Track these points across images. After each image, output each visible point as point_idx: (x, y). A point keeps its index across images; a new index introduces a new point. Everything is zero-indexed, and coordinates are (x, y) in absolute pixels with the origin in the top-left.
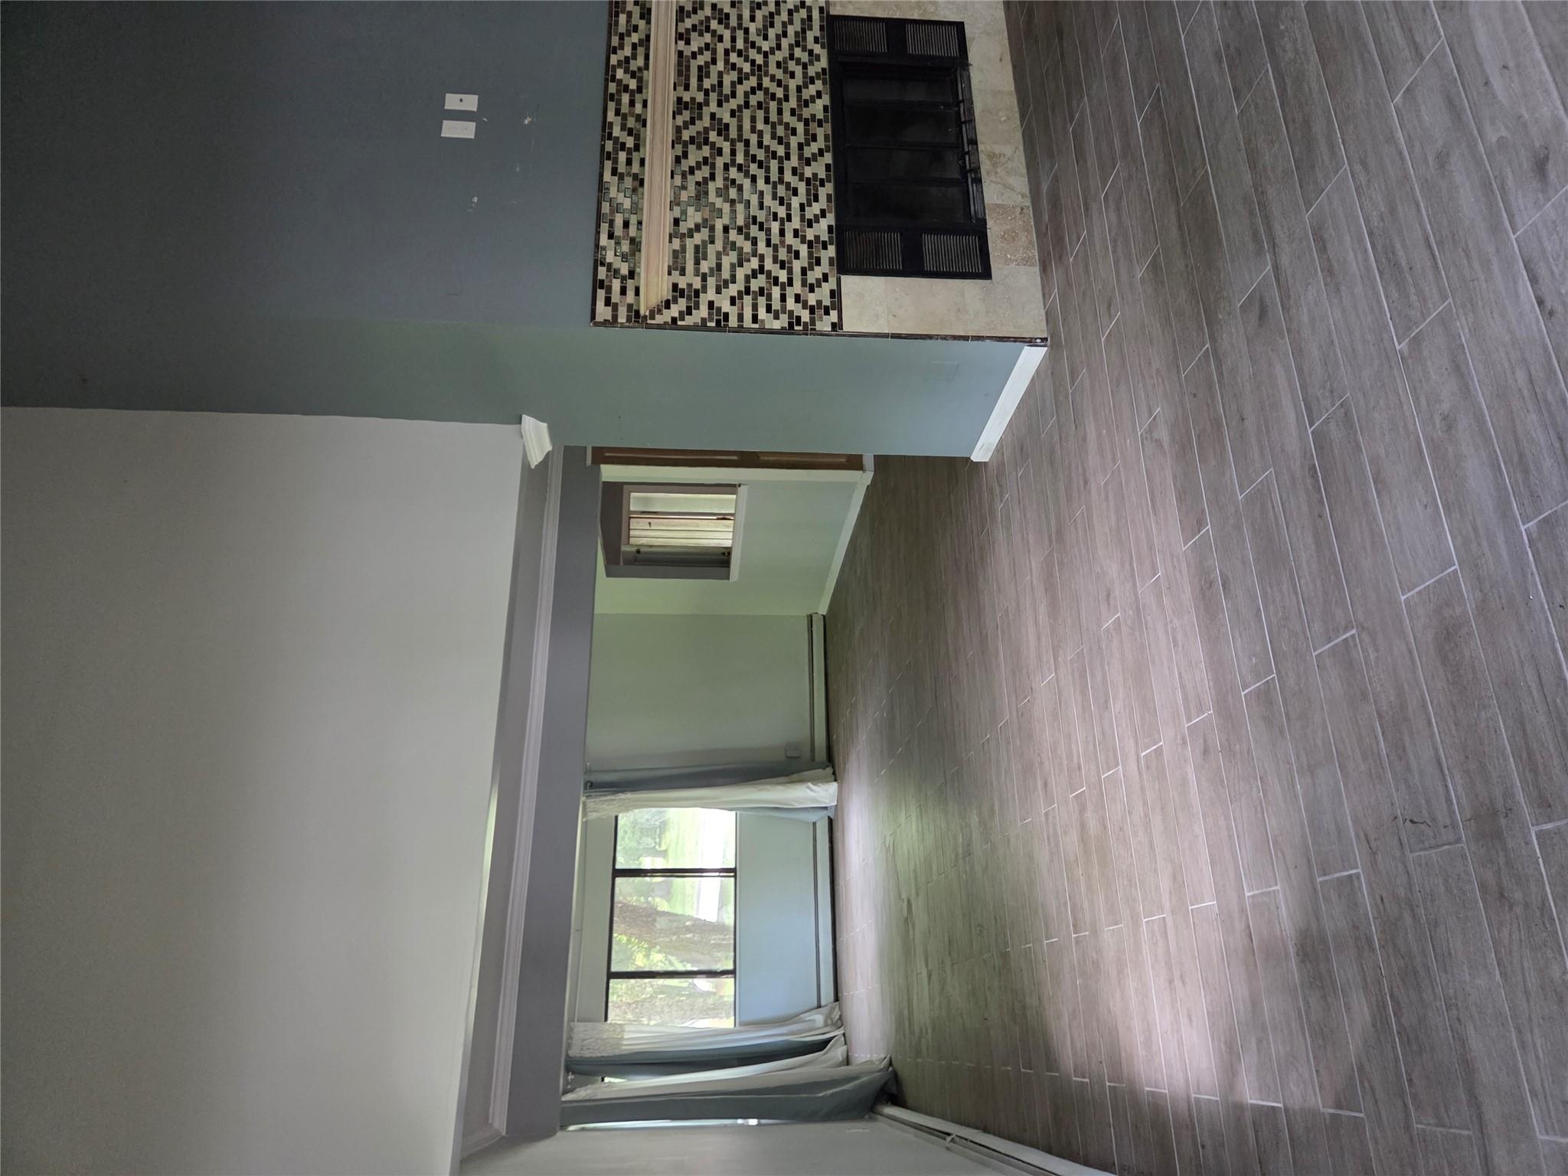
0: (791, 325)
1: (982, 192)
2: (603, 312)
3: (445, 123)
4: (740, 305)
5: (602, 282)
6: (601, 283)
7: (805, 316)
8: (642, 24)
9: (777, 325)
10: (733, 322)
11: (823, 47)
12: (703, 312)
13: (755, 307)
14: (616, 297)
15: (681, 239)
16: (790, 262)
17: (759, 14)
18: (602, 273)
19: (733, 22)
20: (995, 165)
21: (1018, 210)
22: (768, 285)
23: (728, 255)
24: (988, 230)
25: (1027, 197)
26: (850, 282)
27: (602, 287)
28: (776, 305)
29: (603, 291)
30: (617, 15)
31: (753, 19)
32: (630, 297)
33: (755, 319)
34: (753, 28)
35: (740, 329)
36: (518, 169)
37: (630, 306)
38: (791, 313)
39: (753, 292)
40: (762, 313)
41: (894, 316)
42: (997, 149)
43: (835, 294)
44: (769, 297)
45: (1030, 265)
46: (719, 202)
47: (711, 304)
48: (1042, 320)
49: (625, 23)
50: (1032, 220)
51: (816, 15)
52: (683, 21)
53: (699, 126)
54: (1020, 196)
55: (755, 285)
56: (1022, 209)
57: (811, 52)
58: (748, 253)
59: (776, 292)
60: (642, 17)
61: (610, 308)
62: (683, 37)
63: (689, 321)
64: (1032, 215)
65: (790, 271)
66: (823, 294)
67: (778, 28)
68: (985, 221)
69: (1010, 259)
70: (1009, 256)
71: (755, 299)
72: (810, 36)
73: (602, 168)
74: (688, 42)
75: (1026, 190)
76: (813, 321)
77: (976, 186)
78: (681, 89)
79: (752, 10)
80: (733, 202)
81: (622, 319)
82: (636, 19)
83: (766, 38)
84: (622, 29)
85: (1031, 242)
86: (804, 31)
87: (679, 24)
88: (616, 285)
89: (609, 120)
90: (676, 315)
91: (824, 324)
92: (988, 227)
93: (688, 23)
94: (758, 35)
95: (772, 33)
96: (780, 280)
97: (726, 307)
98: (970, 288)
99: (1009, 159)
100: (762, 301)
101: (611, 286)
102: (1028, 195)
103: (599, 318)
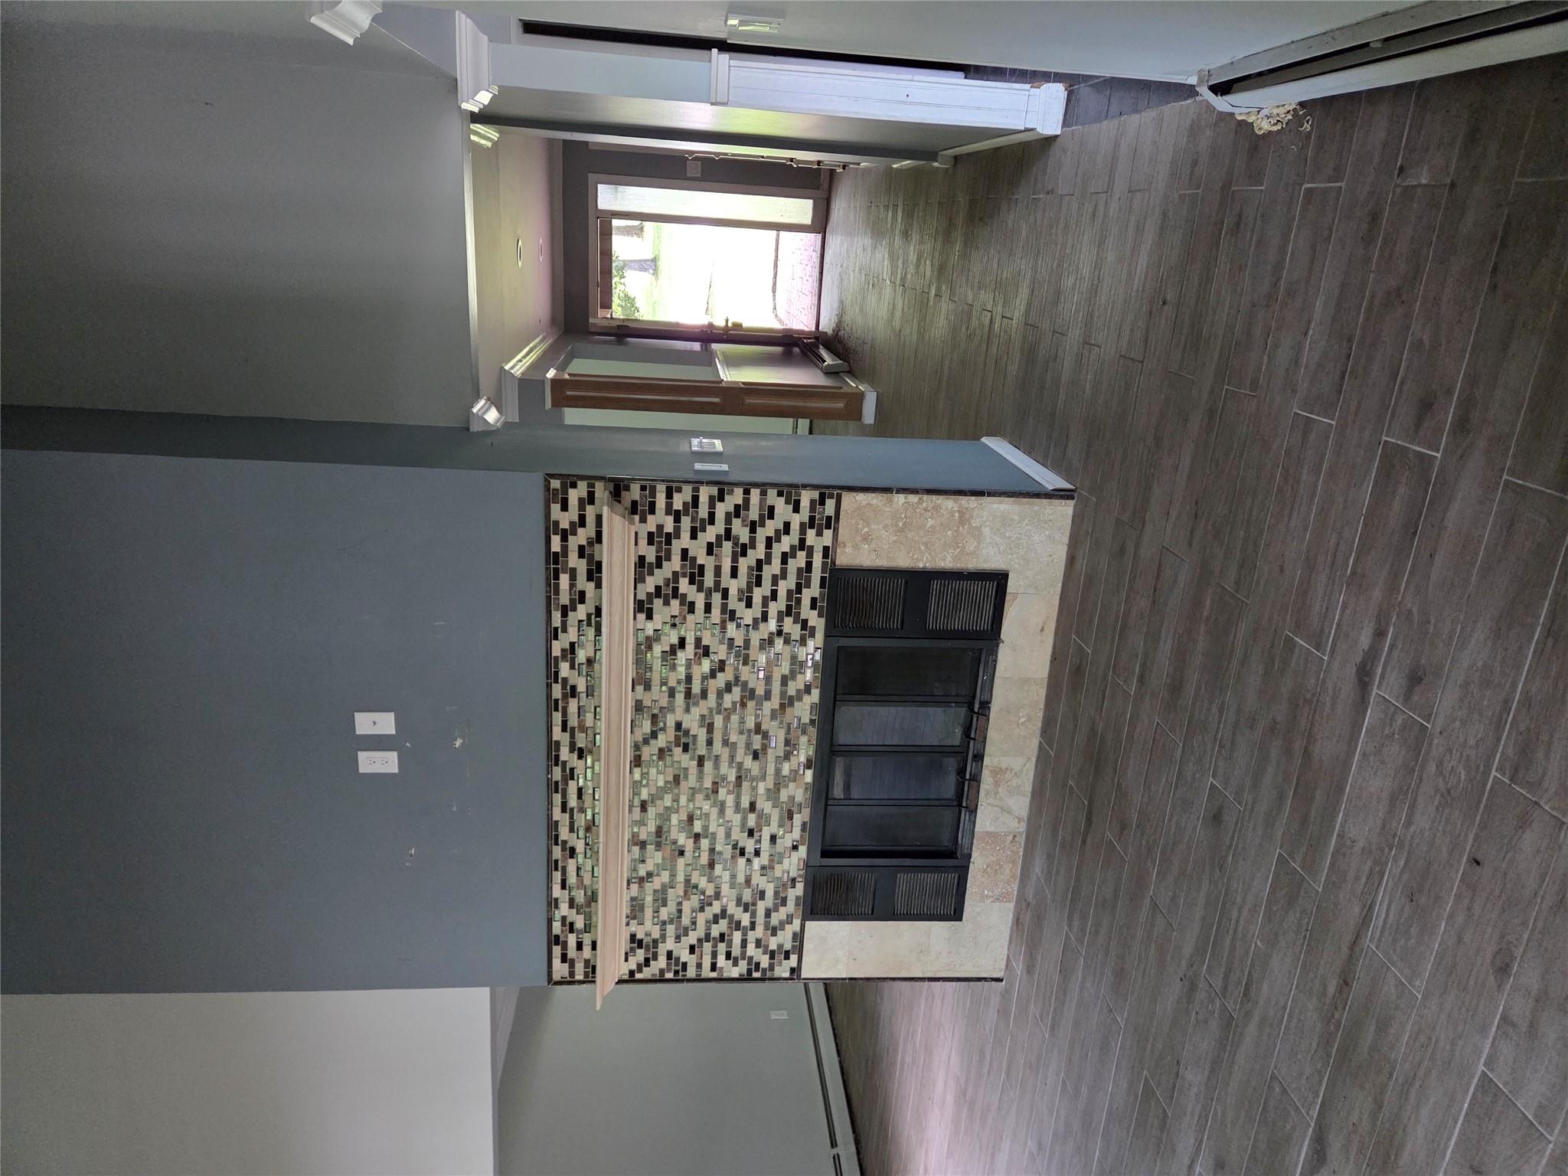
0: (749, 972)
1: (975, 822)
2: (560, 969)
3: (362, 756)
4: (699, 953)
5: (557, 937)
6: (557, 940)
7: (765, 962)
8: (590, 587)
9: (735, 973)
10: (691, 973)
11: (820, 615)
12: (662, 962)
13: (714, 955)
14: (572, 953)
15: (639, 884)
16: (754, 904)
17: (744, 564)
18: (557, 927)
19: (709, 580)
20: (997, 784)
21: (1010, 838)
22: (729, 930)
23: (689, 900)
24: (971, 864)
25: (1024, 820)
26: (812, 927)
27: (557, 943)
28: (736, 951)
29: (559, 947)
30: (557, 577)
31: (734, 573)
32: (587, 952)
33: (714, 968)
34: (734, 586)
35: (699, 980)
36: (455, 809)
37: (587, 962)
38: (751, 958)
39: (714, 938)
40: (721, 961)
41: (855, 959)
42: (1005, 762)
43: (799, 938)
44: (730, 944)
45: (1006, 902)
46: (682, 840)
47: (669, 955)
48: (1003, 959)
49: (568, 588)
50: (1022, 850)
51: (817, 560)
52: (644, 581)
53: (662, 741)
54: (1016, 820)
55: (715, 932)
56: (1015, 836)
57: (804, 624)
58: (711, 896)
59: (737, 937)
60: (590, 578)
61: (567, 965)
62: (643, 608)
63: (647, 973)
64: (1023, 845)
65: (753, 915)
66: (785, 938)
67: (766, 589)
68: (970, 856)
69: (987, 896)
70: (986, 892)
71: (715, 946)
72: (806, 596)
73: (550, 803)
74: (650, 617)
75: (1024, 813)
76: (772, 967)
77: (970, 815)
78: (640, 688)
79: (735, 560)
80: (697, 837)
81: (579, 977)
82: (582, 583)
83: (749, 605)
84: (564, 599)
85: (1013, 876)
86: (799, 588)
87: (638, 585)
88: (572, 940)
89: (555, 738)
90: (634, 967)
91: (783, 970)
92: (972, 860)
93: (650, 584)
94: (740, 600)
95: (758, 594)
96: (743, 924)
97: (685, 956)
98: (938, 930)
99: (1016, 773)
100: (722, 948)
101: (566, 942)
102: (1026, 819)
103: (556, 977)
